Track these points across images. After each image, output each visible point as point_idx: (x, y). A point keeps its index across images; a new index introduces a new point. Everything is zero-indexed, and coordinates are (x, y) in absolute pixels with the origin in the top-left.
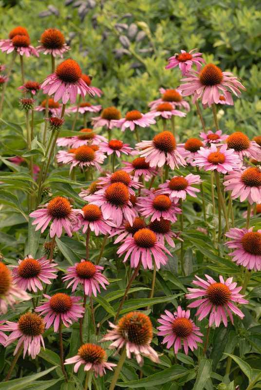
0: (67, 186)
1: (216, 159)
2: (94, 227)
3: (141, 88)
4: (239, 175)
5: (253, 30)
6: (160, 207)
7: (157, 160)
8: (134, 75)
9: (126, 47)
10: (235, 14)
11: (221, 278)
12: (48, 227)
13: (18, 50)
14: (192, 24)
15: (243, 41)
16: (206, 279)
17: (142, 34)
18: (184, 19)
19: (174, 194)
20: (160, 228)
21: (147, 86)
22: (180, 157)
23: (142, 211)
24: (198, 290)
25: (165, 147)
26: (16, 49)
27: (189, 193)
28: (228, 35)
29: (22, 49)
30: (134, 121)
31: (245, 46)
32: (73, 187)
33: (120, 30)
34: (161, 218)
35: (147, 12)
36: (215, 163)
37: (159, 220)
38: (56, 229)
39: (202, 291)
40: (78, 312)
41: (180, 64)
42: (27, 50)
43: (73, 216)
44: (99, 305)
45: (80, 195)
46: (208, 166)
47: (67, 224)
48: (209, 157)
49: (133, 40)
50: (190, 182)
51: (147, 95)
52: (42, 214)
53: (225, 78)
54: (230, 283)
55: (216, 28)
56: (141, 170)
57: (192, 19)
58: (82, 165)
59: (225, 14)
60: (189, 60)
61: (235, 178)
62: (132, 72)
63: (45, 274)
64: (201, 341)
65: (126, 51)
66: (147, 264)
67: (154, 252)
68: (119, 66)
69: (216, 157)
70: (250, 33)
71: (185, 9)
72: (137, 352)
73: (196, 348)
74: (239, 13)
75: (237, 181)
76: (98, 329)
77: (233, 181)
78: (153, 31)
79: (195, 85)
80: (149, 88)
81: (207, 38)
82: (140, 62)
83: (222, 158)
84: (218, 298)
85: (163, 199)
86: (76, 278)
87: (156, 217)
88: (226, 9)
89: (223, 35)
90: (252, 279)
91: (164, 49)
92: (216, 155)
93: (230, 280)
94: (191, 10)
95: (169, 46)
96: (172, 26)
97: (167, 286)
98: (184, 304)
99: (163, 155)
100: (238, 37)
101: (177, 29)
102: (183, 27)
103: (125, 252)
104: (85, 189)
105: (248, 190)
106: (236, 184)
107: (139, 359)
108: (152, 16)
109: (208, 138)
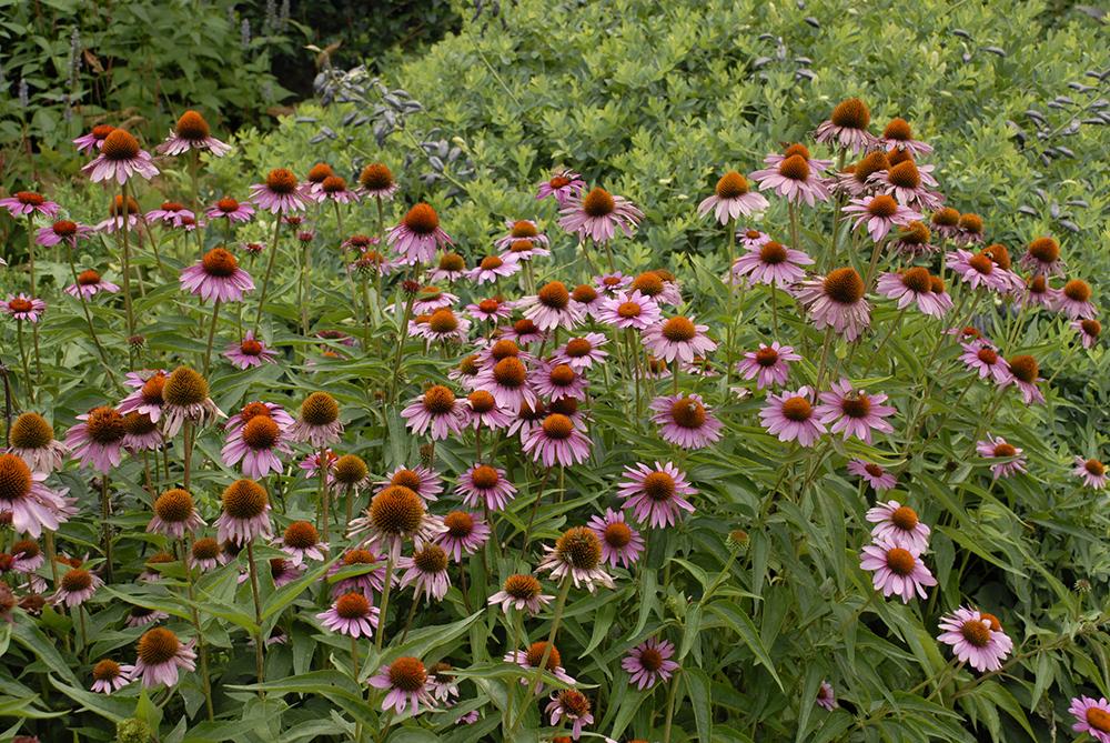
0: (431, 367)
1: (629, 312)
2: (487, 420)
3: (467, 221)
4: (659, 328)
5: (597, 133)
6: (561, 381)
7: (548, 320)
8: (454, 204)
9: (440, 171)
10: (570, 115)
11: (657, 464)
12: (429, 429)
13: (332, 196)
14: (517, 133)
15: (587, 148)
16: (638, 469)
17: (456, 151)
18: (506, 126)
19: (576, 362)
20: (566, 407)
21: (475, 217)
22: (577, 313)
23: (538, 390)
24: (632, 484)
25: (553, 301)
26: (329, 196)
27: (595, 358)
28: (568, 141)
29: (337, 194)
30: (495, 270)
31: (590, 154)
32: (439, 368)
33: (428, 149)
34: (565, 395)
35: (457, 123)
36: (629, 317)
37: (562, 398)
38: (439, 428)
39: (636, 485)
40: (482, 533)
41: (555, 192)
42: (343, 195)
43: (458, 410)
44: (502, 518)
45: (450, 377)
46: (620, 322)
47: (452, 419)
48: (619, 309)
49: (444, 159)
50: (594, 344)
51: (477, 230)
52: (418, 410)
53: (618, 205)
54: (669, 470)
55: (551, 135)
56: (528, 336)
57: (517, 126)
58: (442, 337)
59: (560, 116)
60: (566, 184)
61: (655, 332)
62: (450, 200)
63: (427, 487)
64: (642, 548)
65: (438, 175)
66: (566, 460)
67: (571, 443)
68: (432, 196)
69: (629, 308)
70: (594, 137)
71: (507, 115)
72: (588, 579)
73: (637, 558)
74: (576, 113)
75: (659, 336)
76: (503, 549)
77: (653, 337)
78: (471, 145)
79: (580, 217)
80: (478, 219)
81: (539, 147)
82: (458, 187)
83: (637, 309)
84: (658, 491)
85: (562, 370)
86: (475, 490)
87: (557, 395)
88: (557, 110)
89: (560, 142)
90: (688, 459)
91: (488, 167)
92: (629, 306)
93: (670, 465)
94: (514, 115)
95: (493, 163)
96: (491, 136)
97: (581, 483)
98: (617, 505)
99: (555, 313)
100: (581, 142)
101: (498, 140)
102: (506, 137)
103: (534, 449)
104: (453, 368)
105: (674, 346)
106: (657, 341)
107: (591, 588)
108: (464, 127)
109: (605, 283)
